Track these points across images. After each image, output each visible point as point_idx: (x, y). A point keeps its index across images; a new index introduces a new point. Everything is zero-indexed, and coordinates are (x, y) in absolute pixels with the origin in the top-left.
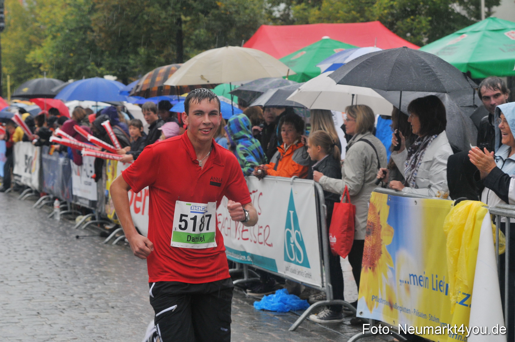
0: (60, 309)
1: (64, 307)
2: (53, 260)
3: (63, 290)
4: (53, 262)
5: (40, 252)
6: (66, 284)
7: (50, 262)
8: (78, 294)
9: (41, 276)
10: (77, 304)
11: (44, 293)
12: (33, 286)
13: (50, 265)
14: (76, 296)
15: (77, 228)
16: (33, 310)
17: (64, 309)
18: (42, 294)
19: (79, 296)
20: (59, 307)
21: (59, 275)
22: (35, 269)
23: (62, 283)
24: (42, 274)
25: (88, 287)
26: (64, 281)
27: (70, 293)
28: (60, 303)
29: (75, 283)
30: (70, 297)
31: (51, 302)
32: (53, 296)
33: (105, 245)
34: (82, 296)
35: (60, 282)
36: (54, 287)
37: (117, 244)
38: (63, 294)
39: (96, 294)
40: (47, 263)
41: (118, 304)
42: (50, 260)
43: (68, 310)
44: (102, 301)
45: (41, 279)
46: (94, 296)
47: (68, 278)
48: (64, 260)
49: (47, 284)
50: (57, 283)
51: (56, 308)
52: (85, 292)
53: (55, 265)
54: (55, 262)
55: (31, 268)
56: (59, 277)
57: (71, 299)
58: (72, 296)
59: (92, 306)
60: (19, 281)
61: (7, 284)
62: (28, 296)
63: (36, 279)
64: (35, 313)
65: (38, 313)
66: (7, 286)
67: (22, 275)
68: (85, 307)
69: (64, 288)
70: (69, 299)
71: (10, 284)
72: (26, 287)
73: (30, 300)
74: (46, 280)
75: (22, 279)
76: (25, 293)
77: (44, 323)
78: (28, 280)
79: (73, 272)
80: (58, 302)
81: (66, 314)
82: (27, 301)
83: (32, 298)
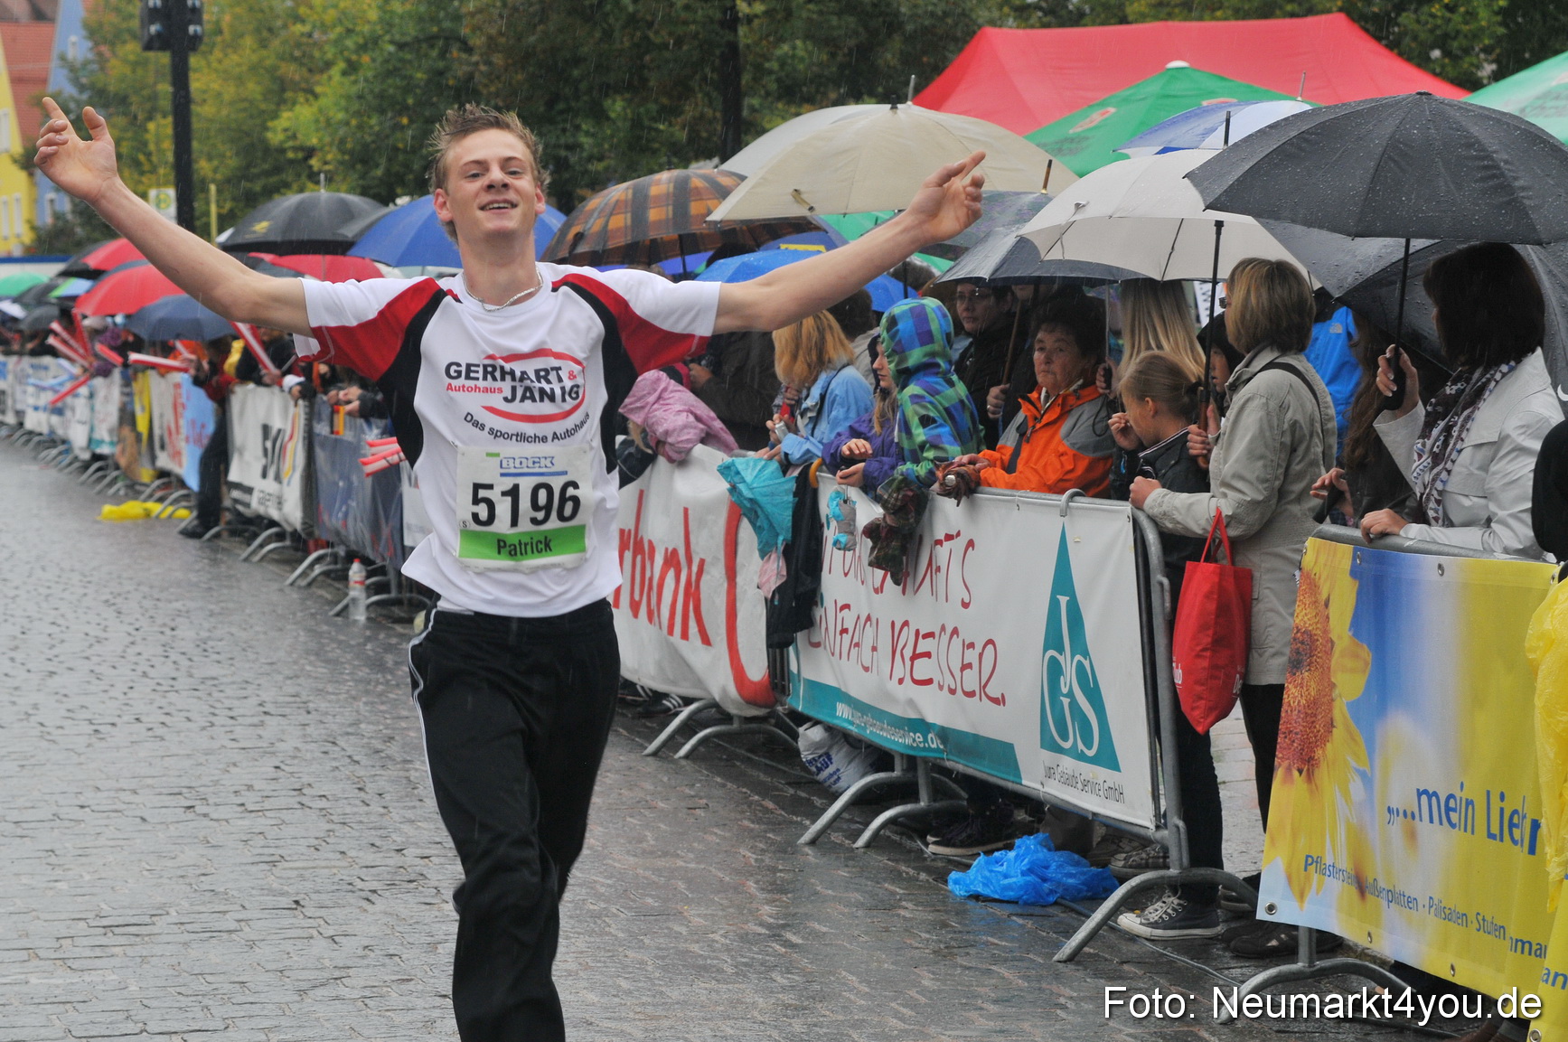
0: (361, 890)
1: (375, 886)
2: (341, 742)
3: (373, 832)
4: (343, 750)
5: (304, 718)
6: (382, 815)
7: (336, 748)
8: (416, 845)
9: (307, 791)
10: (413, 876)
11: (316, 842)
12: (284, 822)
13: (334, 759)
14: (411, 852)
16: (282, 894)
17: (374, 891)
18: (309, 847)
19: (419, 852)
20: (359, 884)
21: (360, 789)
22: (286, 768)
23: (368, 813)
24: (310, 785)
26: (376, 808)
27: (394, 842)
28: (363, 873)
29: (410, 814)
30: (393, 854)
31: (335, 871)
32: (343, 853)
34: (427, 852)
35: (366, 808)
36: (344, 824)
38: (373, 845)
40: (326, 753)
42: (334, 743)
43: (388, 893)
45: (305, 800)
47: (387, 797)
48: (377, 744)
49: (325, 816)
50: (355, 814)
51: (349, 888)
52: (438, 840)
53: (350, 757)
54: (350, 751)
55: (277, 767)
56: (362, 794)
57: (396, 860)
58: (399, 851)
60: (243, 805)
61: (205, 815)
62: (266, 851)
63: (293, 802)
64: (286, 902)
65: (297, 902)
66: (206, 822)
67: (250, 787)
68: (436, 884)
69: (375, 828)
70: (391, 862)
71: (214, 816)
72: (261, 823)
73: (273, 863)
74: (323, 803)
75: (250, 800)
76: (260, 841)
77: (315, 933)
78: (267, 805)
79: (404, 781)
80: (356, 871)
81: (380, 905)
82: (266, 867)
83: (276, 858)
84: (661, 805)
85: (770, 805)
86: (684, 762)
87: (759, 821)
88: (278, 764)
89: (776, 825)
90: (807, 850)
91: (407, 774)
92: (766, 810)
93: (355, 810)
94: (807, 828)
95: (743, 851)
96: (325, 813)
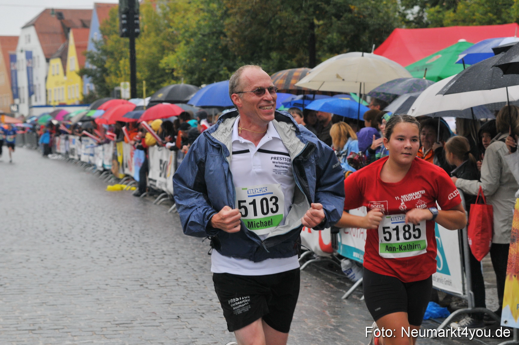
0: (199, 313)
1: (204, 311)
2: (190, 264)
3: (202, 294)
4: (190, 266)
5: (177, 256)
6: (204, 288)
7: (188, 266)
9: (179, 280)
10: (215, 309)
11: (183, 297)
12: (172, 290)
13: (188, 270)
14: (214, 300)
16: (174, 314)
17: (203, 313)
18: (181, 298)
20: (198, 311)
21: (197, 279)
22: (173, 273)
23: (200, 288)
24: (180, 278)
26: (202, 286)
27: (209, 297)
28: (199, 307)
30: (209, 301)
31: (190, 306)
32: (192, 301)
35: (198, 286)
36: (192, 291)
38: (202, 298)
40: (185, 267)
42: (187, 264)
43: (208, 314)
45: (179, 283)
47: (206, 282)
48: (201, 265)
49: (186, 288)
50: (196, 288)
51: (195, 312)
53: (193, 269)
54: (193, 267)
55: (169, 272)
56: (197, 281)
57: (209, 303)
58: (211, 300)
60: (159, 284)
61: (147, 288)
62: (167, 300)
63: (175, 283)
64: (175, 316)
65: (178, 317)
66: (147, 290)
67: (161, 279)
69: (202, 292)
71: (150, 288)
72: (165, 290)
73: (170, 304)
74: (185, 284)
75: (161, 283)
76: (165, 296)
77: (185, 327)
78: (167, 284)
80: (197, 306)
81: (205, 318)
82: (167, 305)
83: (171, 302)
85: (332, 285)
87: (329, 291)
88: (169, 271)
89: (335, 292)
90: (346, 301)
92: (331, 288)
93: (195, 286)
94: (344, 294)
95: (324, 301)
96: (185, 287)
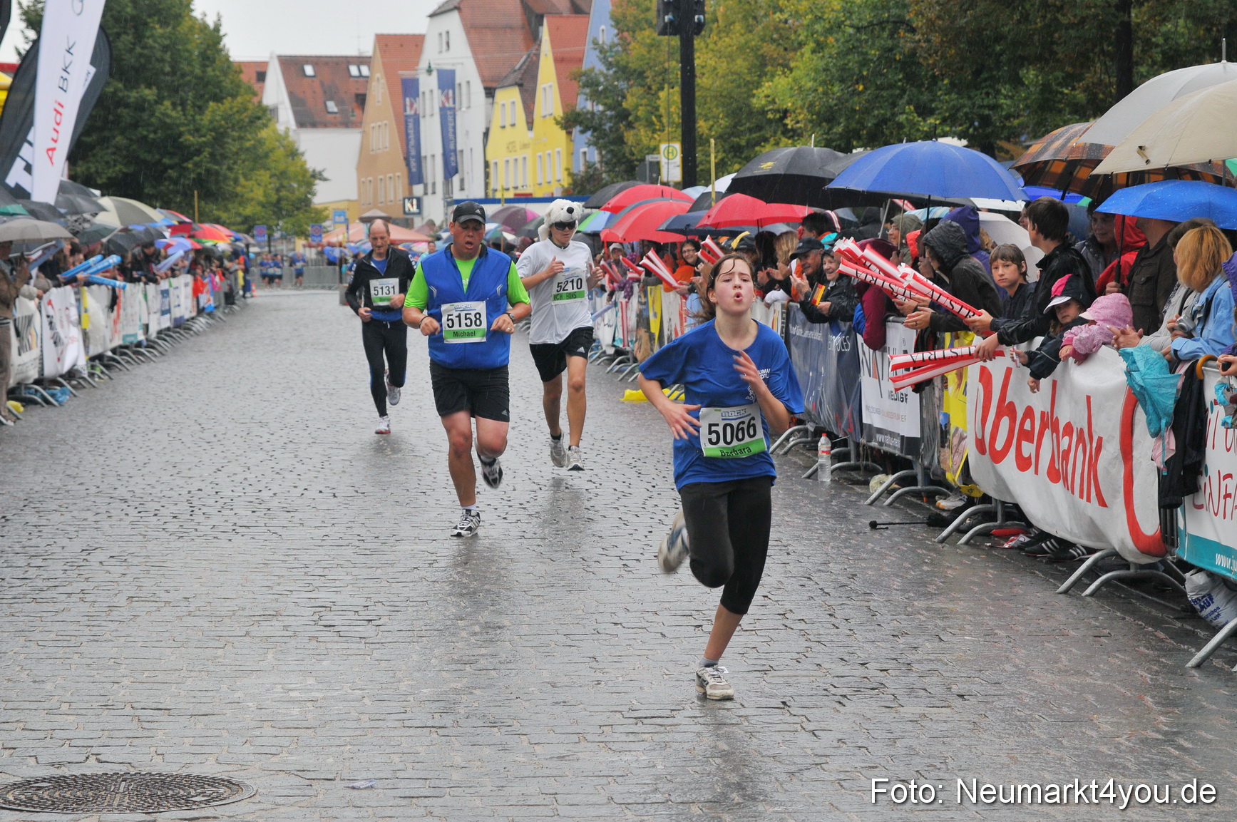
0: (834, 695)
1: (845, 692)
2: (815, 577)
3: (842, 649)
4: (817, 584)
5: (785, 558)
6: (849, 636)
7: (811, 582)
8: (877, 660)
9: (789, 615)
10: (875, 685)
11: (798, 656)
12: (772, 640)
13: (810, 591)
14: (872, 665)
15: (872, 504)
16: (773, 696)
17: (845, 696)
18: (792, 659)
19: (879, 666)
20: (833, 690)
21: (831, 615)
22: (774, 598)
23: (838, 634)
24: (791, 611)
25: (902, 646)
26: (844, 630)
27: (859, 657)
28: (835, 682)
29: (870, 636)
30: (859, 667)
31: (813, 679)
32: (819, 665)
33: (940, 546)
34: (885, 666)
35: (836, 630)
36: (819, 642)
37: (967, 543)
38: (842, 659)
39: (920, 662)
40: (803, 586)
41: (975, 688)
42: (809, 578)
43: (855, 698)
44: (935, 679)
45: (788, 623)
46: (916, 666)
47: (852, 621)
48: (843, 580)
50: (827, 635)
51: (825, 692)
52: (893, 656)
53: (821, 589)
54: (822, 585)
55: (766, 597)
56: (832, 619)
57: (861, 672)
58: (863, 665)
59: (911, 690)
62: (759, 662)
63: (779, 624)
64: (776, 702)
65: (784, 703)
68: (894, 692)
69: (843, 646)
70: (857, 673)
72: (754, 640)
73: (765, 672)
74: (802, 626)
76: (753, 654)
77: (799, 728)
78: (758, 626)
79: (865, 609)
80: (830, 680)
81: (850, 707)
82: (758, 674)
83: (767, 668)
84: (1072, 633)
85: (1162, 635)
86: (1089, 599)
87: (1153, 648)
88: (766, 594)
89: (1167, 652)
90: (1195, 673)
91: (867, 604)
92: (1162, 641)
93: (827, 631)
94: (1193, 655)
95: (1140, 672)
96: (804, 633)
